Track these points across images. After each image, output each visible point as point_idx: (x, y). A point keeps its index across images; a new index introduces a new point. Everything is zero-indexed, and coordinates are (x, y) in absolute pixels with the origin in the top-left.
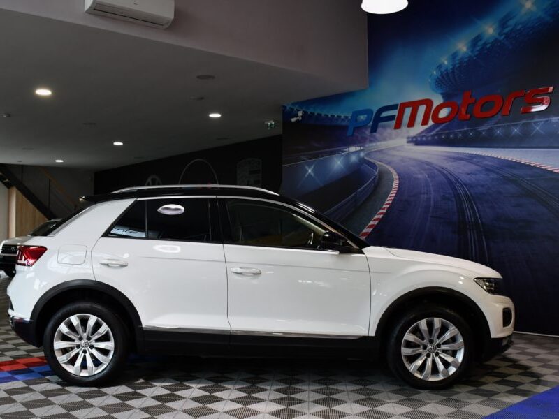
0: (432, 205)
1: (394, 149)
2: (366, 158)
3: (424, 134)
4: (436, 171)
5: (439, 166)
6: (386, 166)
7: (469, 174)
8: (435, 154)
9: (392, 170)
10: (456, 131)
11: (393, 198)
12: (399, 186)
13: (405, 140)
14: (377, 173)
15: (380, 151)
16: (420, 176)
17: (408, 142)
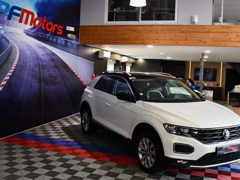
0: (31, 69)
1: (18, 34)
2: (4, 35)
3: (30, 30)
4: (33, 51)
5: (34, 49)
6: (14, 43)
7: (43, 55)
8: (33, 42)
9: (17, 47)
10: (40, 33)
11: (16, 63)
12: (19, 56)
13: (23, 31)
14: (9, 46)
15: (11, 33)
16: (27, 53)
17: (24, 32)
